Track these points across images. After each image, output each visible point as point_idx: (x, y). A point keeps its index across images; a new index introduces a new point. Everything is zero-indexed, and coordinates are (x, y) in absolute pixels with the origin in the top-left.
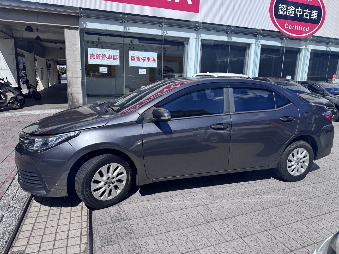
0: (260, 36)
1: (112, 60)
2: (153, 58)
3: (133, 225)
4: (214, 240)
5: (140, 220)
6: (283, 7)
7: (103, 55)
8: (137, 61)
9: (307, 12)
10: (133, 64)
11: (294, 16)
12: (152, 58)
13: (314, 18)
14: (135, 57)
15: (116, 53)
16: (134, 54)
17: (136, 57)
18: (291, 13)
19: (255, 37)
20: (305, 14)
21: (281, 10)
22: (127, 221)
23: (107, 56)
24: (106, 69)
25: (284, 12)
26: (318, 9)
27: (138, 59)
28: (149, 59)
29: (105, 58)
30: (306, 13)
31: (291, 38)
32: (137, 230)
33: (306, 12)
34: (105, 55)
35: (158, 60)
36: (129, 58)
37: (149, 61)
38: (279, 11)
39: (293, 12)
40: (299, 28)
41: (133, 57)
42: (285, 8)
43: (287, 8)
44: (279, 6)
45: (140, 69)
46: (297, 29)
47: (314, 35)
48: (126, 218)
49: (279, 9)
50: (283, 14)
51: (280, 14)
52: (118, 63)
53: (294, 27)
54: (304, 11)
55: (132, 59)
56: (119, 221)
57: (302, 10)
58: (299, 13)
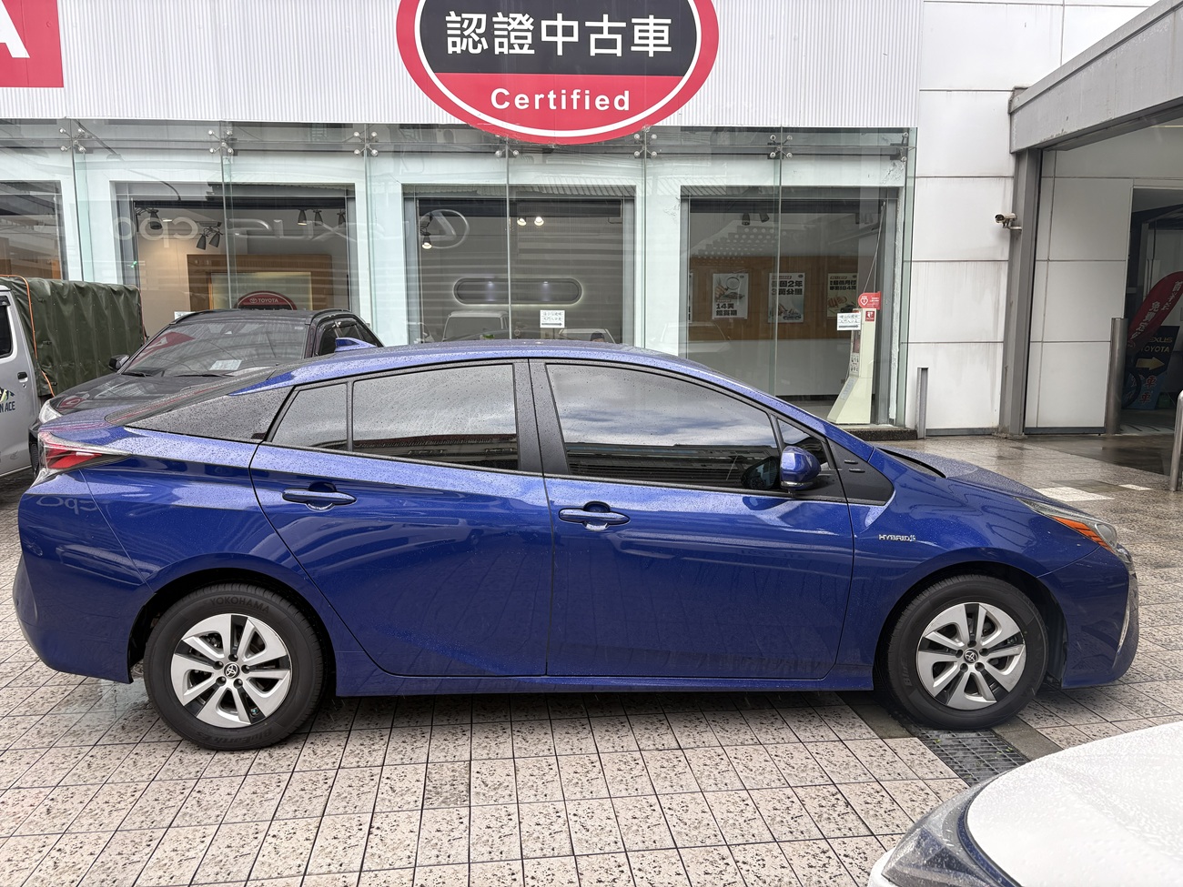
6: (466, 22)
9: (606, 30)
11: (532, 52)
13: (651, 50)
18: (513, 41)
20: (593, 37)
21: (462, 36)
25: (476, 43)
30: (601, 33)
33: (600, 30)
38: (450, 40)
40: (569, 101)
42: (479, 26)
43: (490, 24)
44: (448, 18)
46: (564, 107)
47: (671, 121)
49: (449, 32)
50: (472, 50)
51: (459, 52)
53: (545, 102)
54: (588, 24)
57: (575, 24)
58: (560, 39)
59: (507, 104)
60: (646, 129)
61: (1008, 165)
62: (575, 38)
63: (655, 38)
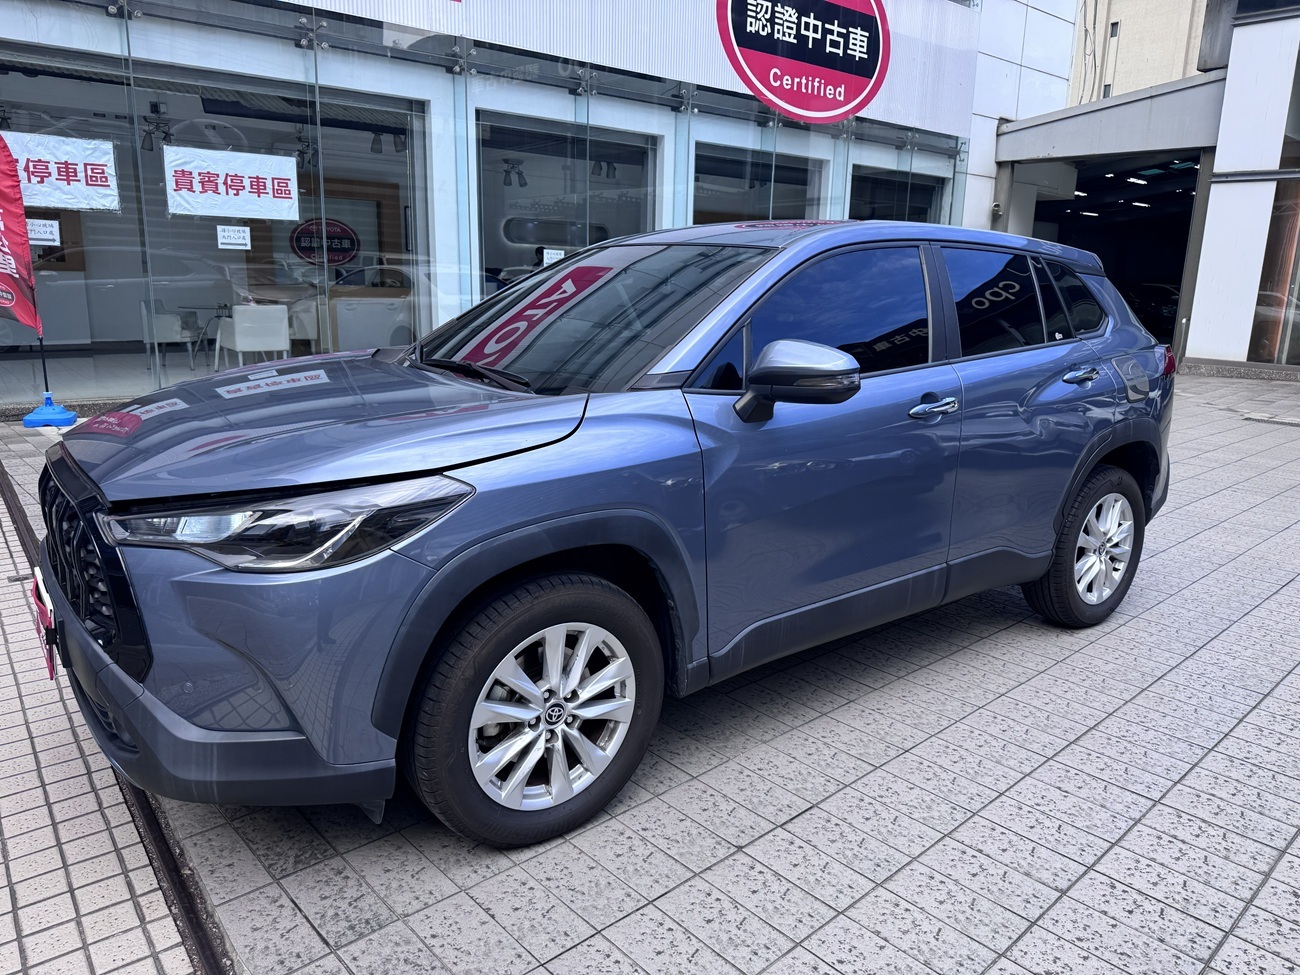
0: (689, 109)
1: (80, 187)
2: (276, 181)
3: (433, 936)
4: (791, 921)
5: (458, 906)
6: (760, 7)
7: (31, 164)
8: (204, 191)
9: (835, 33)
10: (186, 205)
11: (795, 41)
12: (273, 179)
13: (858, 55)
14: (195, 174)
15: (96, 154)
16: (187, 159)
17: (200, 174)
18: (785, 30)
19: (674, 113)
20: (829, 37)
21: (756, 18)
22: (399, 923)
23: (53, 168)
24: (52, 226)
25: (764, 26)
26: (868, 23)
27: (209, 182)
28: (258, 185)
29: (42, 178)
30: (833, 35)
31: (792, 124)
32: (466, 958)
33: (831, 32)
34: (40, 161)
35: (299, 187)
36: (163, 179)
37: (258, 193)
38: (749, 20)
39: (792, 28)
40: (813, 86)
41: (184, 174)
42: (766, 12)
43: (773, 12)
45: (220, 228)
46: (810, 91)
47: (859, 114)
48: (385, 913)
49: (749, 13)
50: (762, 33)
51: (754, 31)
52: (111, 198)
53: (799, 84)
54: (827, 26)
55: (177, 182)
56: (361, 936)
57: (819, 24)
58: (811, 34)
59: (779, 83)
60: (851, 117)
61: (992, 169)
62: (819, 36)
63: (861, 46)
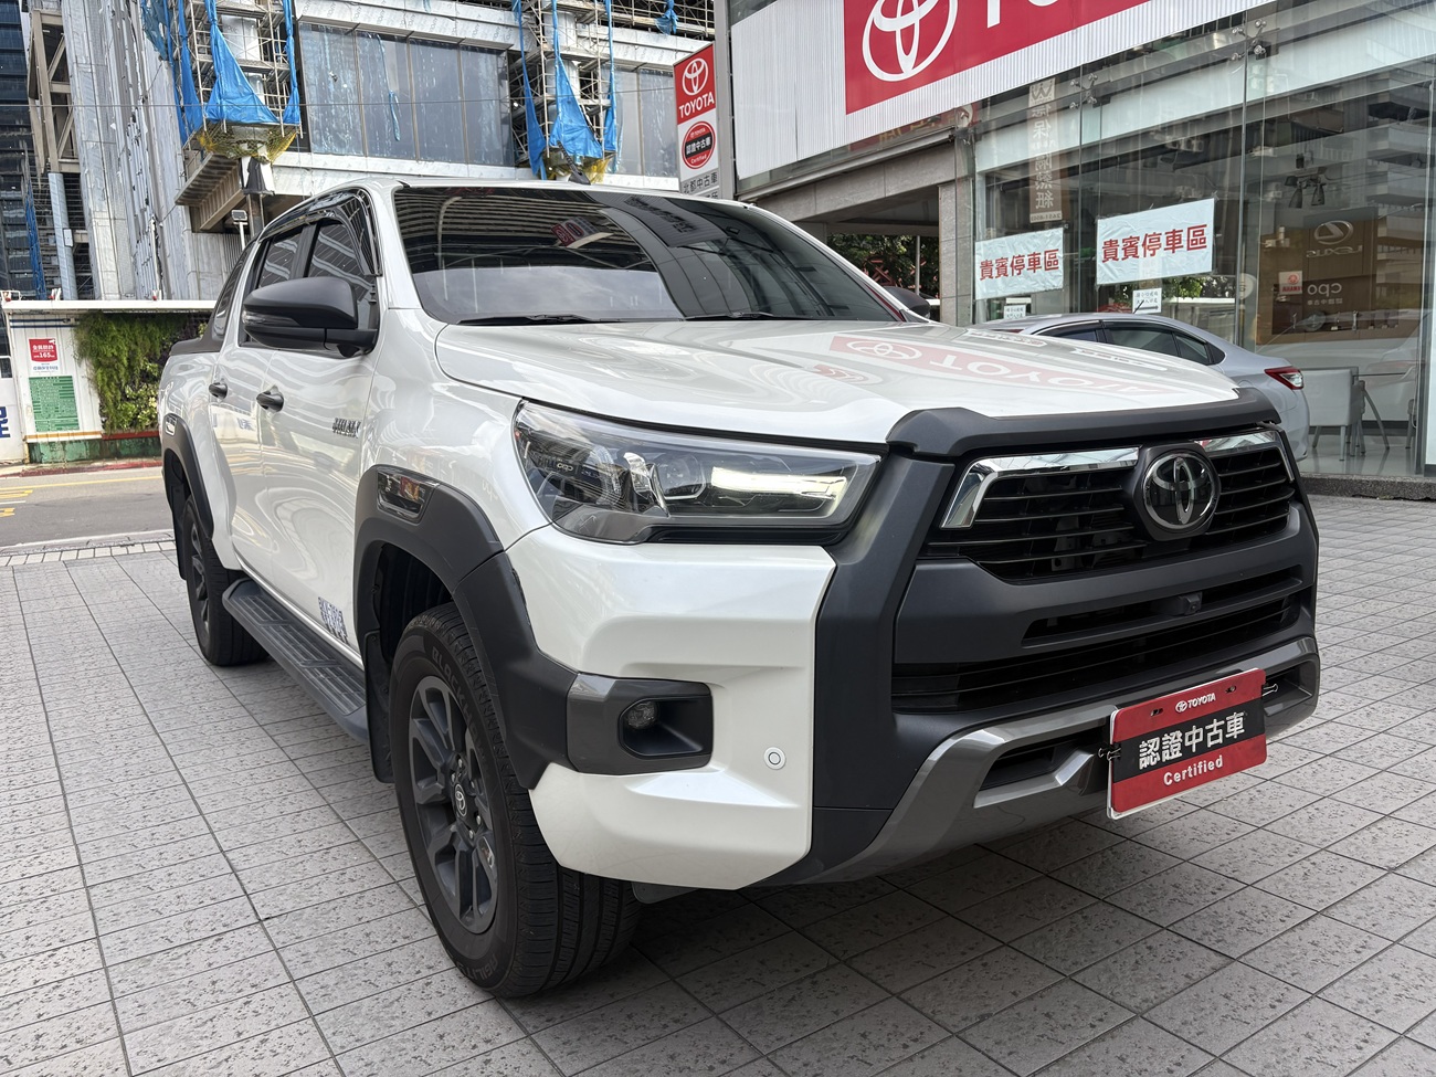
1: (1043, 271)
2: (1191, 231)
7: (1014, 260)
8: (1126, 257)
10: (1111, 275)
12: (1189, 229)
14: (1120, 243)
15: (1053, 241)
16: (1116, 228)
17: (1123, 241)
27: (1131, 247)
28: (1174, 240)
29: (1019, 270)
34: (1019, 256)
35: (1216, 229)
37: (1173, 249)
41: (1111, 244)
52: (1058, 279)
55: (1105, 253)
